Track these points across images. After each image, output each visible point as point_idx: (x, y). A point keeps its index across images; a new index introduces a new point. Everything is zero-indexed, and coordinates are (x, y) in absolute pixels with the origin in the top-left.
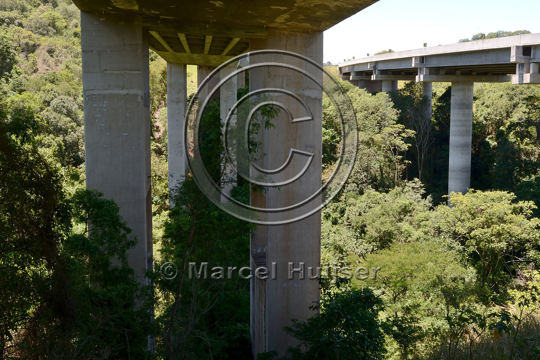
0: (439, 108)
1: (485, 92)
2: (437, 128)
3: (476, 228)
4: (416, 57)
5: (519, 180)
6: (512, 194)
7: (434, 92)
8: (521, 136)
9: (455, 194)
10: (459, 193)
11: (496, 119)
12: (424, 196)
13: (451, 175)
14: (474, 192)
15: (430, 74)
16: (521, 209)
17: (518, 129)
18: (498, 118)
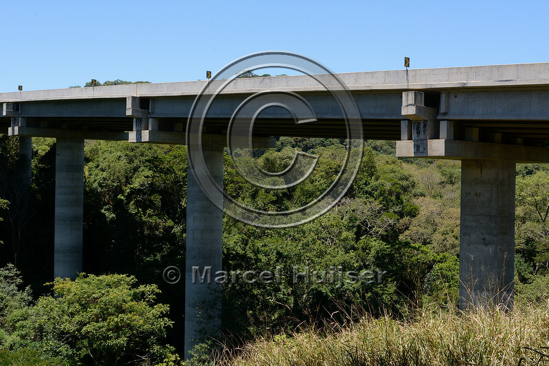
0: (41, 170)
1: (100, 152)
2: (39, 196)
3: (89, 323)
4: (8, 103)
5: (142, 260)
6: (132, 277)
7: (35, 150)
8: (144, 205)
9: (61, 280)
10: (67, 279)
11: (113, 186)
12: (21, 288)
13: (57, 257)
14: (86, 277)
15: (27, 126)
16: (143, 294)
17: (139, 198)
18: (115, 184)
